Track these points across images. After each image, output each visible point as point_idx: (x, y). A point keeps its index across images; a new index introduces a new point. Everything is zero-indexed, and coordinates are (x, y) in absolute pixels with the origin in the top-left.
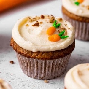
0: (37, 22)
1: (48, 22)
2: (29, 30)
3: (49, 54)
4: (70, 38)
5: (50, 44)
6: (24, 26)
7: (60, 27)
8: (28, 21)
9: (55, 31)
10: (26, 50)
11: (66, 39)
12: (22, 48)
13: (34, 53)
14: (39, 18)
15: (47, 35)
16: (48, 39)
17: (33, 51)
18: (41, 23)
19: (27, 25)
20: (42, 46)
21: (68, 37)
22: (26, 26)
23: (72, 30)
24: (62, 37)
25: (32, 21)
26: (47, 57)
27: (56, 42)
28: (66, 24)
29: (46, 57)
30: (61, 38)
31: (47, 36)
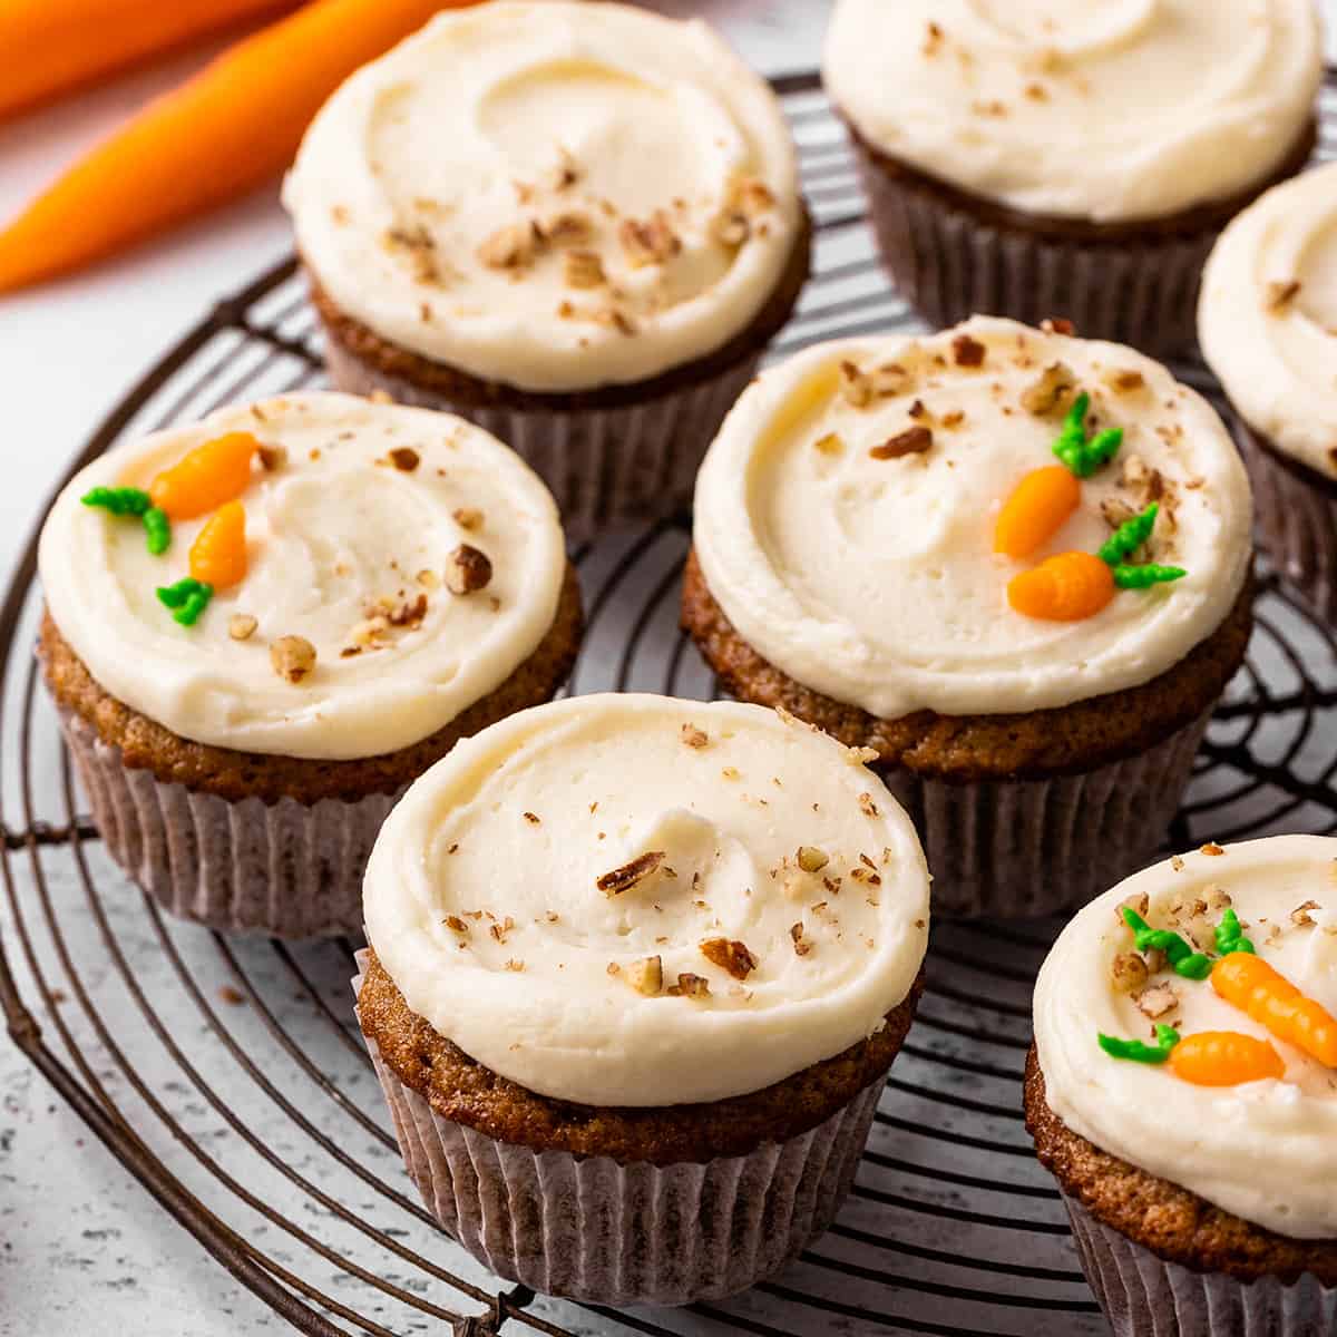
0: (918, 410)
1: (1015, 405)
2: (847, 493)
3: (1013, 737)
4: (1196, 590)
5: (1021, 646)
6: (804, 456)
7: (1121, 464)
8: (839, 398)
9: (1074, 504)
10: (814, 694)
11: (1164, 596)
12: (784, 678)
13: (883, 727)
14: (940, 361)
15: (1002, 557)
16: (1005, 592)
17: (876, 711)
18: (954, 421)
19: (829, 445)
20: (953, 665)
21: (1182, 574)
22: (818, 452)
23: (1226, 501)
24: (1126, 572)
25: (869, 398)
26: (997, 761)
27: (1070, 629)
28: (1179, 431)
29: (985, 762)
30: (1119, 585)
31: (1000, 565)
